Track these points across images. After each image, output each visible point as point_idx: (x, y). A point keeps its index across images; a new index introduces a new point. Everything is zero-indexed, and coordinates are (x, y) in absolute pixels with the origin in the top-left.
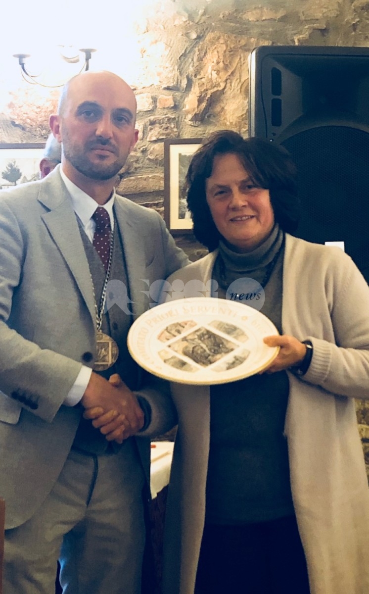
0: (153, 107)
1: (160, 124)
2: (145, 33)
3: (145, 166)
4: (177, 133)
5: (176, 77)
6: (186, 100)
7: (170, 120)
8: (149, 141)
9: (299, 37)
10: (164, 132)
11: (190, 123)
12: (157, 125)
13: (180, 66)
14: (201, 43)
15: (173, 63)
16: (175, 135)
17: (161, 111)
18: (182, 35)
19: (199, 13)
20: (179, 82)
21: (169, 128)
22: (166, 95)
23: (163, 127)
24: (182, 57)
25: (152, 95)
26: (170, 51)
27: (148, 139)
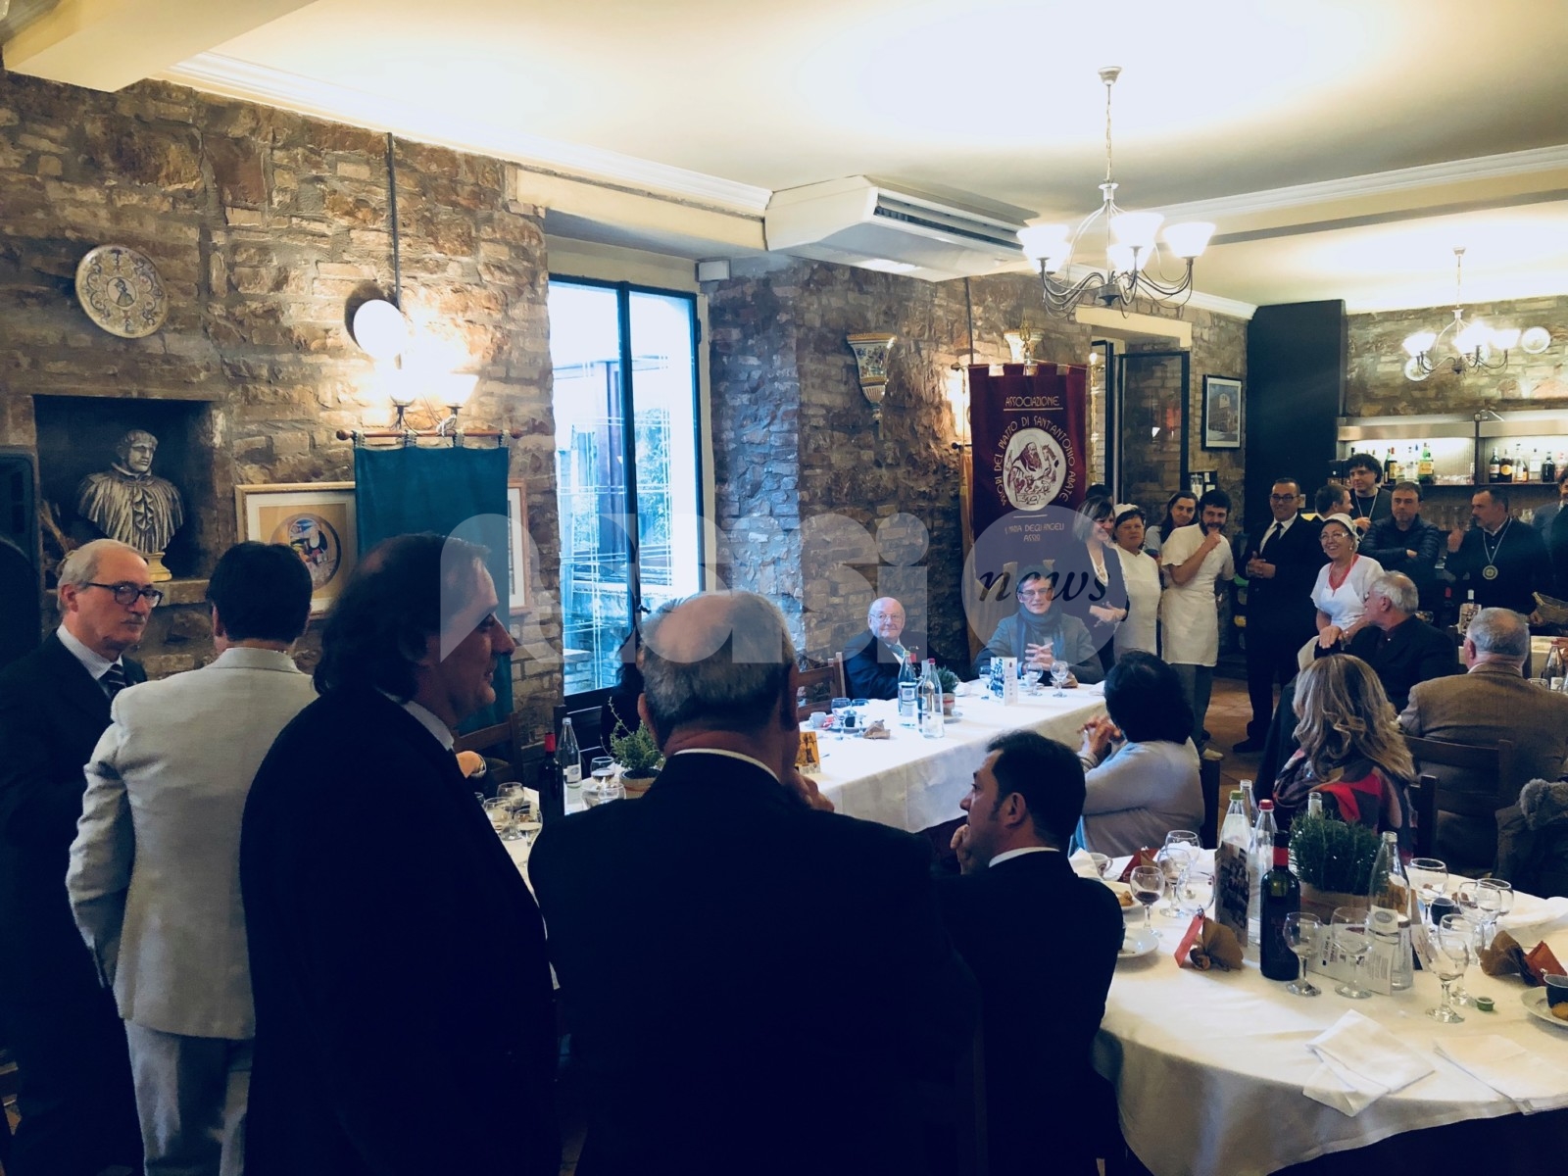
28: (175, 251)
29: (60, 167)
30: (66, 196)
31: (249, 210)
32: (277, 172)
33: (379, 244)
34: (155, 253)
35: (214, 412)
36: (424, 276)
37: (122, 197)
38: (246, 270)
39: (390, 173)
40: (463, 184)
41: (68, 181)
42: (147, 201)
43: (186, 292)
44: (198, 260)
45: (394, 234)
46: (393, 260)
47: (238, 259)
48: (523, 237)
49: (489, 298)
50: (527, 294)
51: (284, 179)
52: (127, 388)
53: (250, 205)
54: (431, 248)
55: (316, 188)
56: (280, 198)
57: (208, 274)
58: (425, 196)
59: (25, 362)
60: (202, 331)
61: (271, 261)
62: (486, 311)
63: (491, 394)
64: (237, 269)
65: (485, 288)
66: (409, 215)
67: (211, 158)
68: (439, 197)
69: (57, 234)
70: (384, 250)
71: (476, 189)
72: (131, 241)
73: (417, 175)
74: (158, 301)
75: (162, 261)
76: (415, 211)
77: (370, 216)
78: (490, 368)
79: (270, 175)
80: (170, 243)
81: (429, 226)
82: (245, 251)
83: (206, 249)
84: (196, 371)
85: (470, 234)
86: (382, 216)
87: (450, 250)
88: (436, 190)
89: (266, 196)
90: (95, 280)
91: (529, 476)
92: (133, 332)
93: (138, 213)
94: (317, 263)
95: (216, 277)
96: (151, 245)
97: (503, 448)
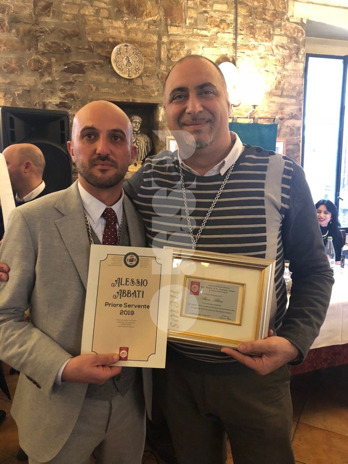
28: (148, 45)
29: (108, 13)
30: (110, 25)
31: (177, 27)
32: (189, 10)
33: (230, 39)
34: (141, 46)
35: (160, 108)
36: (247, 52)
37: (130, 25)
38: (175, 52)
39: (236, 8)
40: (269, 10)
41: (110, 19)
42: (139, 25)
43: (152, 61)
44: (156, 48)
45: (236, 34)
46: (235, 46)
47: (172, 47)
48: (294, 32)
49: (276, 61)
50: (294, 58)
51: (192, 13)
52: (128, 98)
53: (177, 24)
54: (252, 40)
55: (204, 16)
56: (190, 21)
57: (160, 53)
58: (251, 16)
59: (94, 88)
60: (157, 76)
61: (184, 47)
62: (275, 66)
63: (274, 102)
64: (171, 51)
65: (275, 56)
66: (243, 25)
67: (163, 7)
68: (257, 17)
69: (106, 41)
70: (232, 41)
71: (275, 12)
72: (132, 42)
73: (248, 7)
74: (141, 65)
75: (143, 49)
76: (246, 24)
77: (226, 27)
78: (274, 91)
79: (186, 12)
80: (147, 42)
81: (252, 29)
82: (175, 44)
83: (160, 43)
84: (153, 92)
85: (270, 32)
86: (231, 26)
87: (260, 40)
88: (256, 14)
89: (184, 21)
90: (118, 57)
91: (288, 137)
92: (131, 77)
93: (135, 30)
94: (203, 48)
95: (163, 55)
96: (140, 43)
97: (276, 124)
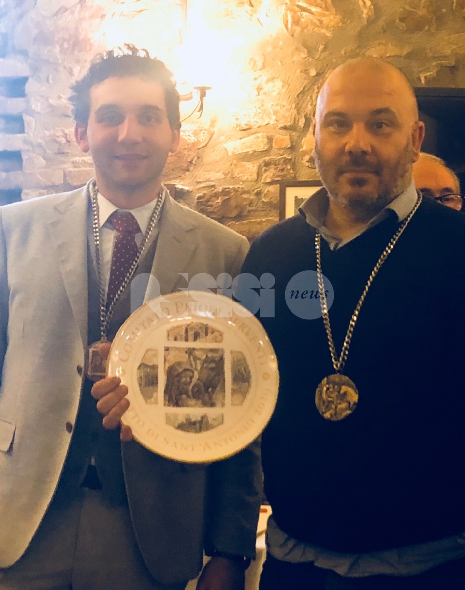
0: (269, 147)
1: (275, 165)
2: (261, 69)
3: (259, 209)
4: (293, 175)
5: (293, 116)
6: (303, 140)
7: (286, 161)
8: (263, 183)
9: (425, 74)
10: (280, 173)
11: (307, 164)
12: (273, 166)
13: (298, 104)
14: (321, 80)
15: (291, 101)
16: (292, 177)
17: (277, 152)
18: (301, 72)
19: (320, 49)
20: (296, 121)
21: (285, 169)
22: (282, 135)
23: (279, 169)
24: (300, 95)
25: (268, 135)
26: (287, 88)
27: (262, 181)
